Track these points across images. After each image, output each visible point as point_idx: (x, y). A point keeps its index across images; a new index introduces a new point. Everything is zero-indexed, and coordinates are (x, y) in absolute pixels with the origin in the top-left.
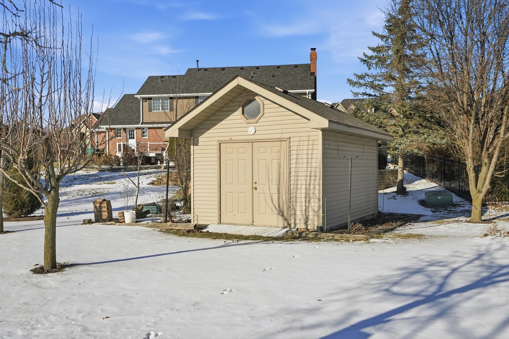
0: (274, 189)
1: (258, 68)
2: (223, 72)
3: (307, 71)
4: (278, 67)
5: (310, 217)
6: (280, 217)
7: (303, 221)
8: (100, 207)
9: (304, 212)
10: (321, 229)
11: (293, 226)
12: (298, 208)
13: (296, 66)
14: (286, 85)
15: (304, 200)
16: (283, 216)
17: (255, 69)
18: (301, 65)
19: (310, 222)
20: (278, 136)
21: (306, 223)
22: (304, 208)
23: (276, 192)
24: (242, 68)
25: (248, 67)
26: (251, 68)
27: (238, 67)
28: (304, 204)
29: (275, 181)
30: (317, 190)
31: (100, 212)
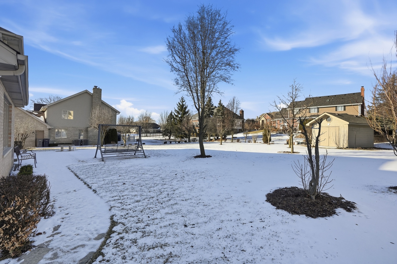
0: (334, 138)
1: (335, 96)
2: (320, 98)
3: (359, 95)
4: (345, 95)
5: (344, 145)
6: (336, 145)
7: (342, 146)
8: (288, 141)
9: (342, 144)
10: (347, 148)
11: (339, 147)
12: (341, 143)
13: (354, 94)
14: (348, 102)
15: (342, 141)
16: (337, 144)
17: (334, 96)
18: (356, 93)
19: (344, 146)
20: (335, 126)
21: (343, 146)
22: (342, 143)
23: (335, 139)
24: (328, 96)
25: (331, 96)
26: (333, 96)
27: (326, 96)
28: (342, 142)
29: (335, 136)
30: (346, 138)
31: (288, 142)
